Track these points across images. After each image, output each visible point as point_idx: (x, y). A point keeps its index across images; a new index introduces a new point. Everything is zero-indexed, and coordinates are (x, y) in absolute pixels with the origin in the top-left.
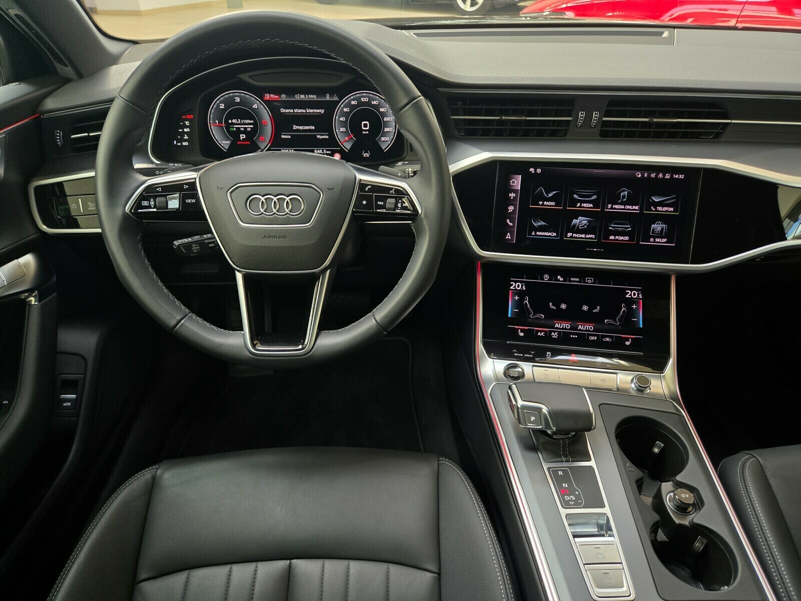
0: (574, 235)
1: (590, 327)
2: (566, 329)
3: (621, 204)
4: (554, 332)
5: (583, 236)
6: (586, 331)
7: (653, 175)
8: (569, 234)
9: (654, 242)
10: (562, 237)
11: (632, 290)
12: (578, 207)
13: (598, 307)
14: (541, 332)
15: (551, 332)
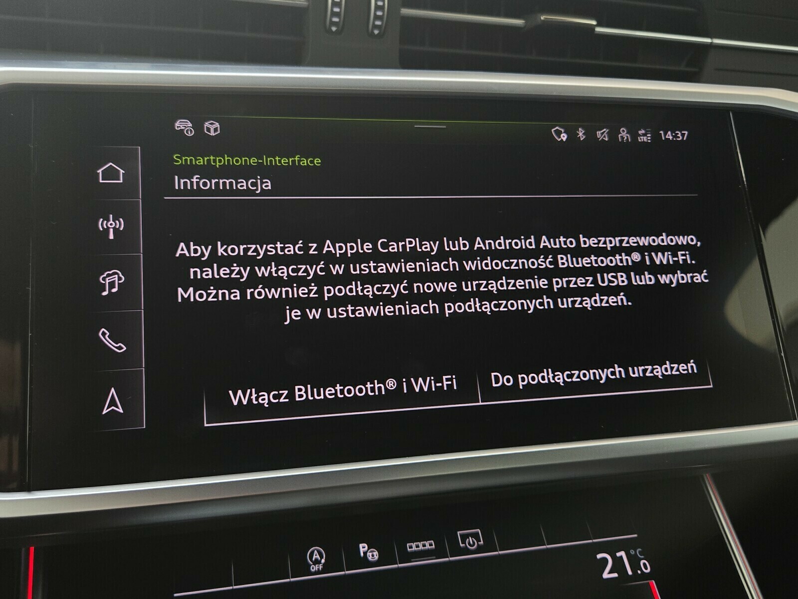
7: (602, 135)
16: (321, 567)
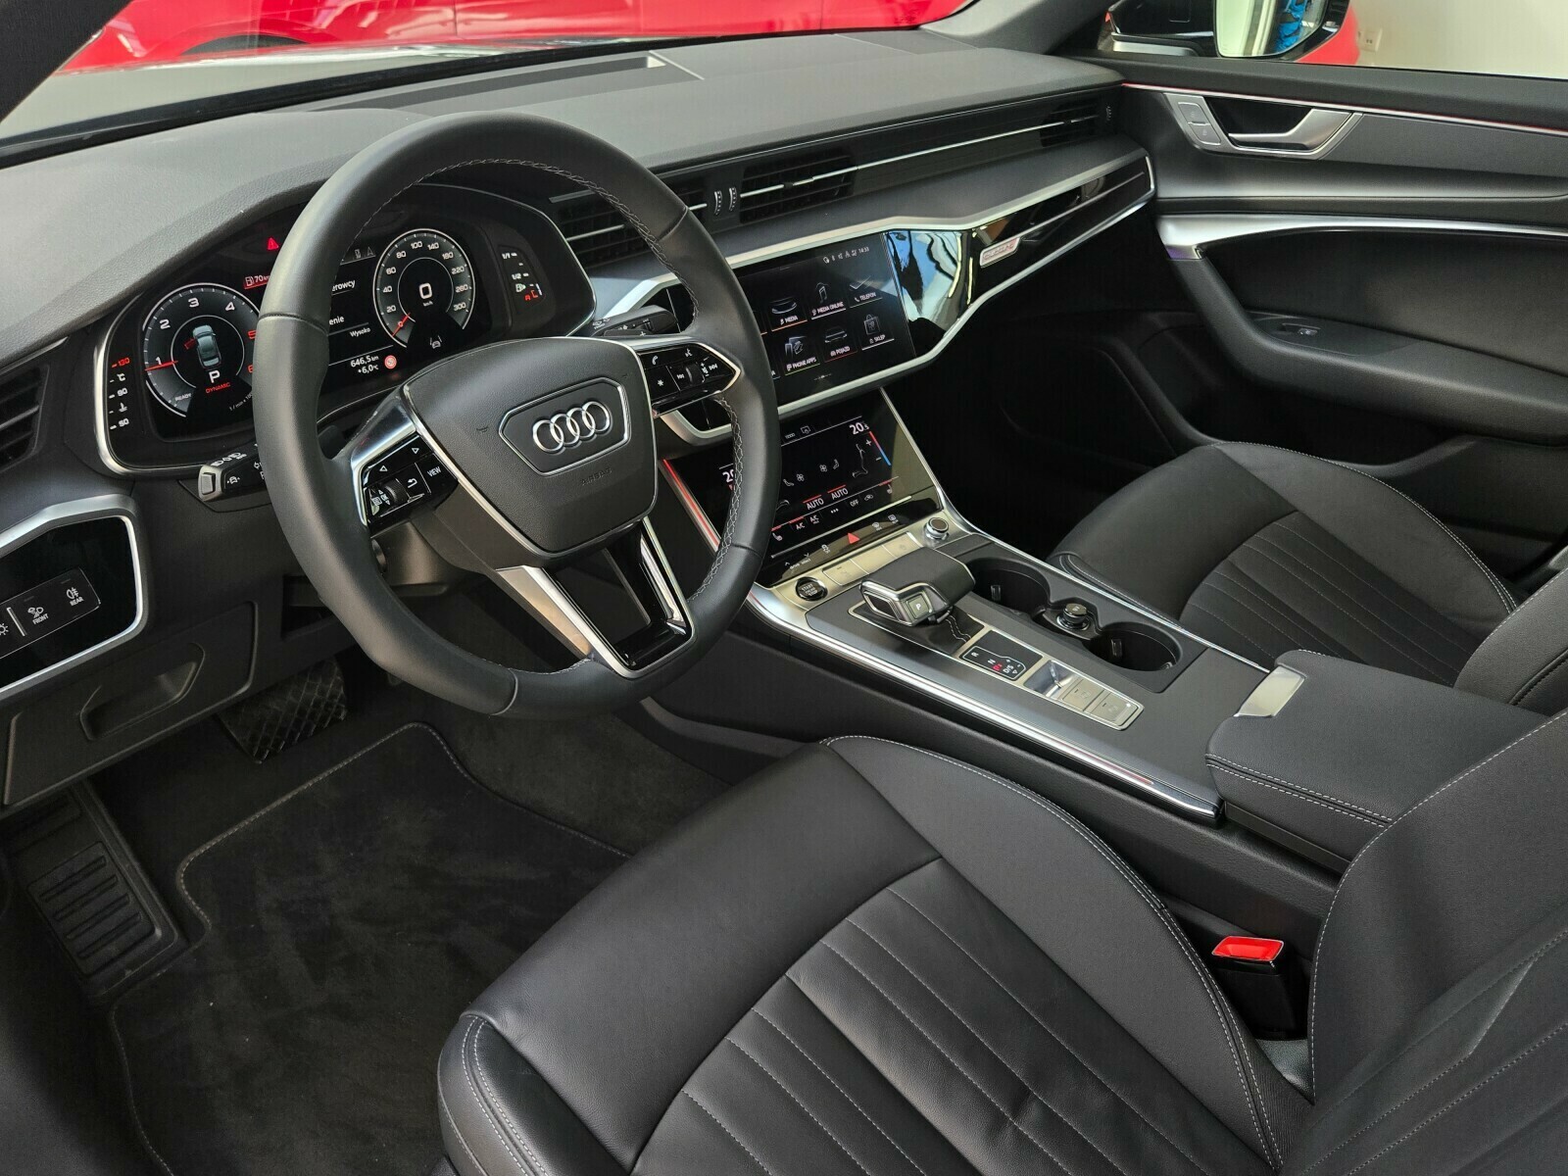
0: (795, 365)
1: (842, 491)
2: (821, 506)
3: (824, 305)
4: (812, 516)
5: (803, 363)
6: (842, 497)
7: (840, 256)
8: (789, 367)
9: (875, 343)
10: (783, 375)
11: (854, 423)
12: (784, 325)
13: (836, 461)
14: (798, 523)
15: (808, 518)
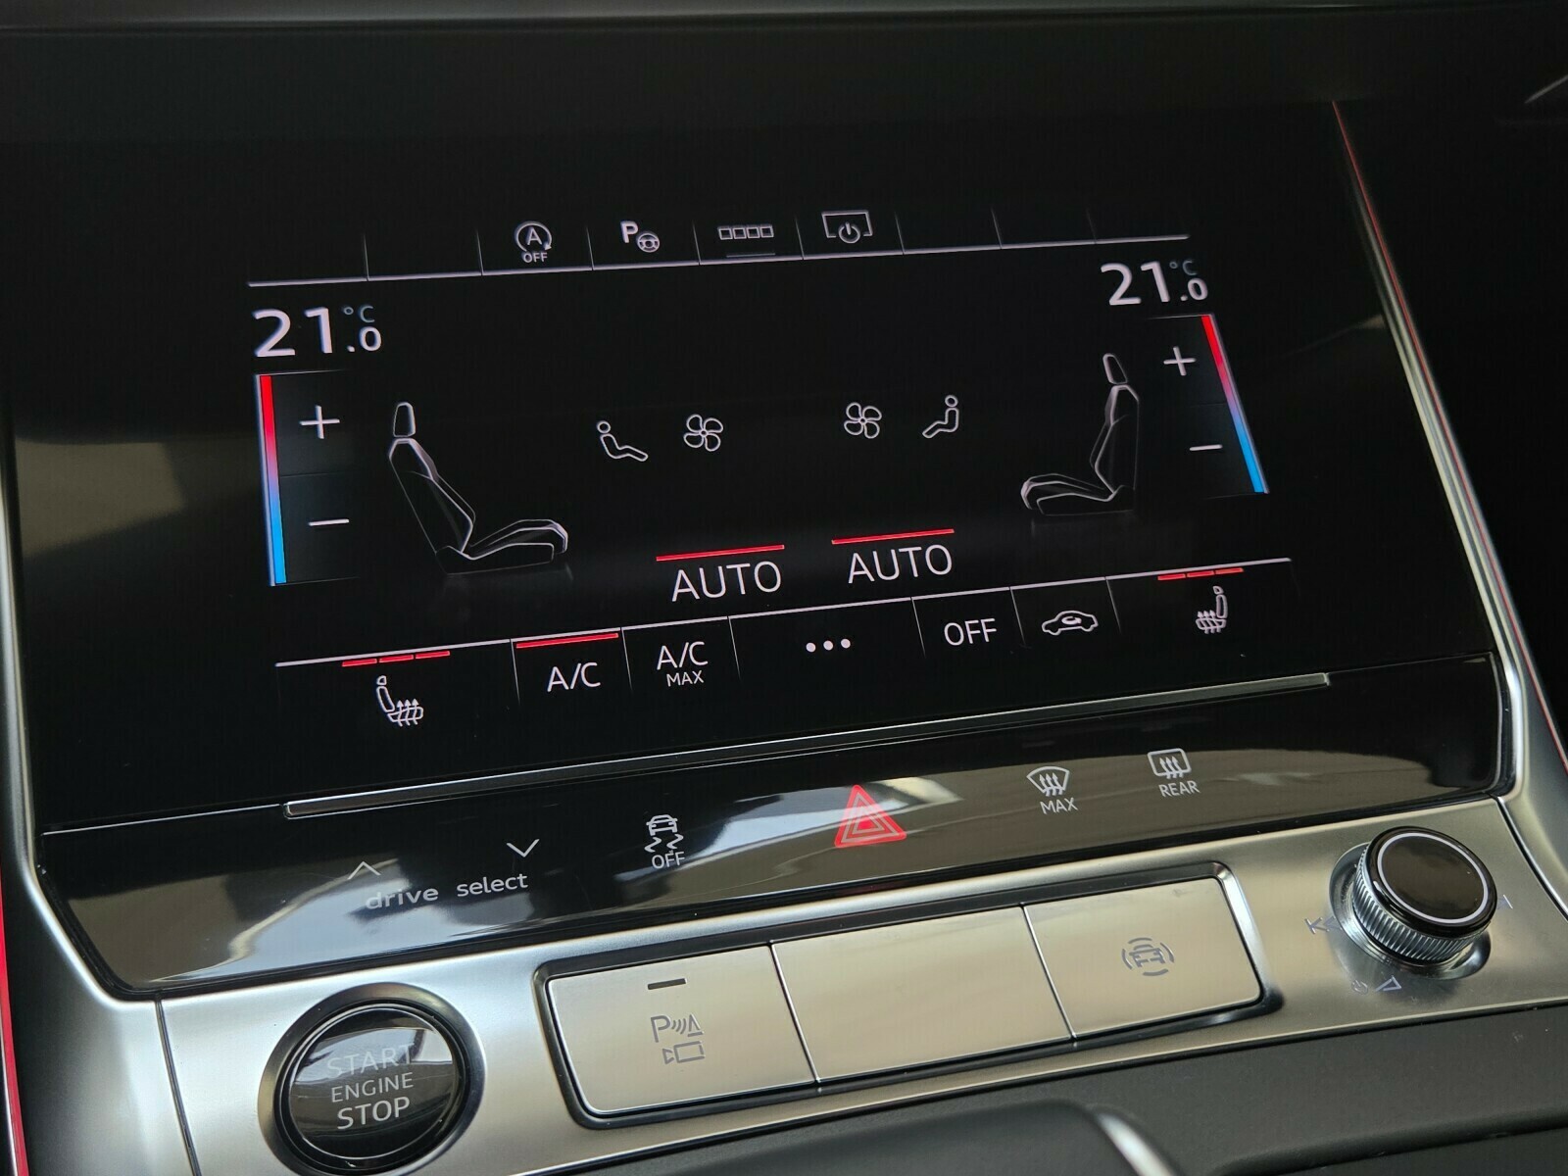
1: (926, 554)
2: (755, 600)
4: (675, 640)
6: (906, 584)
13: (951, 402)
14: (566, 657)
15: (646, 646)
16: (543, 256)
